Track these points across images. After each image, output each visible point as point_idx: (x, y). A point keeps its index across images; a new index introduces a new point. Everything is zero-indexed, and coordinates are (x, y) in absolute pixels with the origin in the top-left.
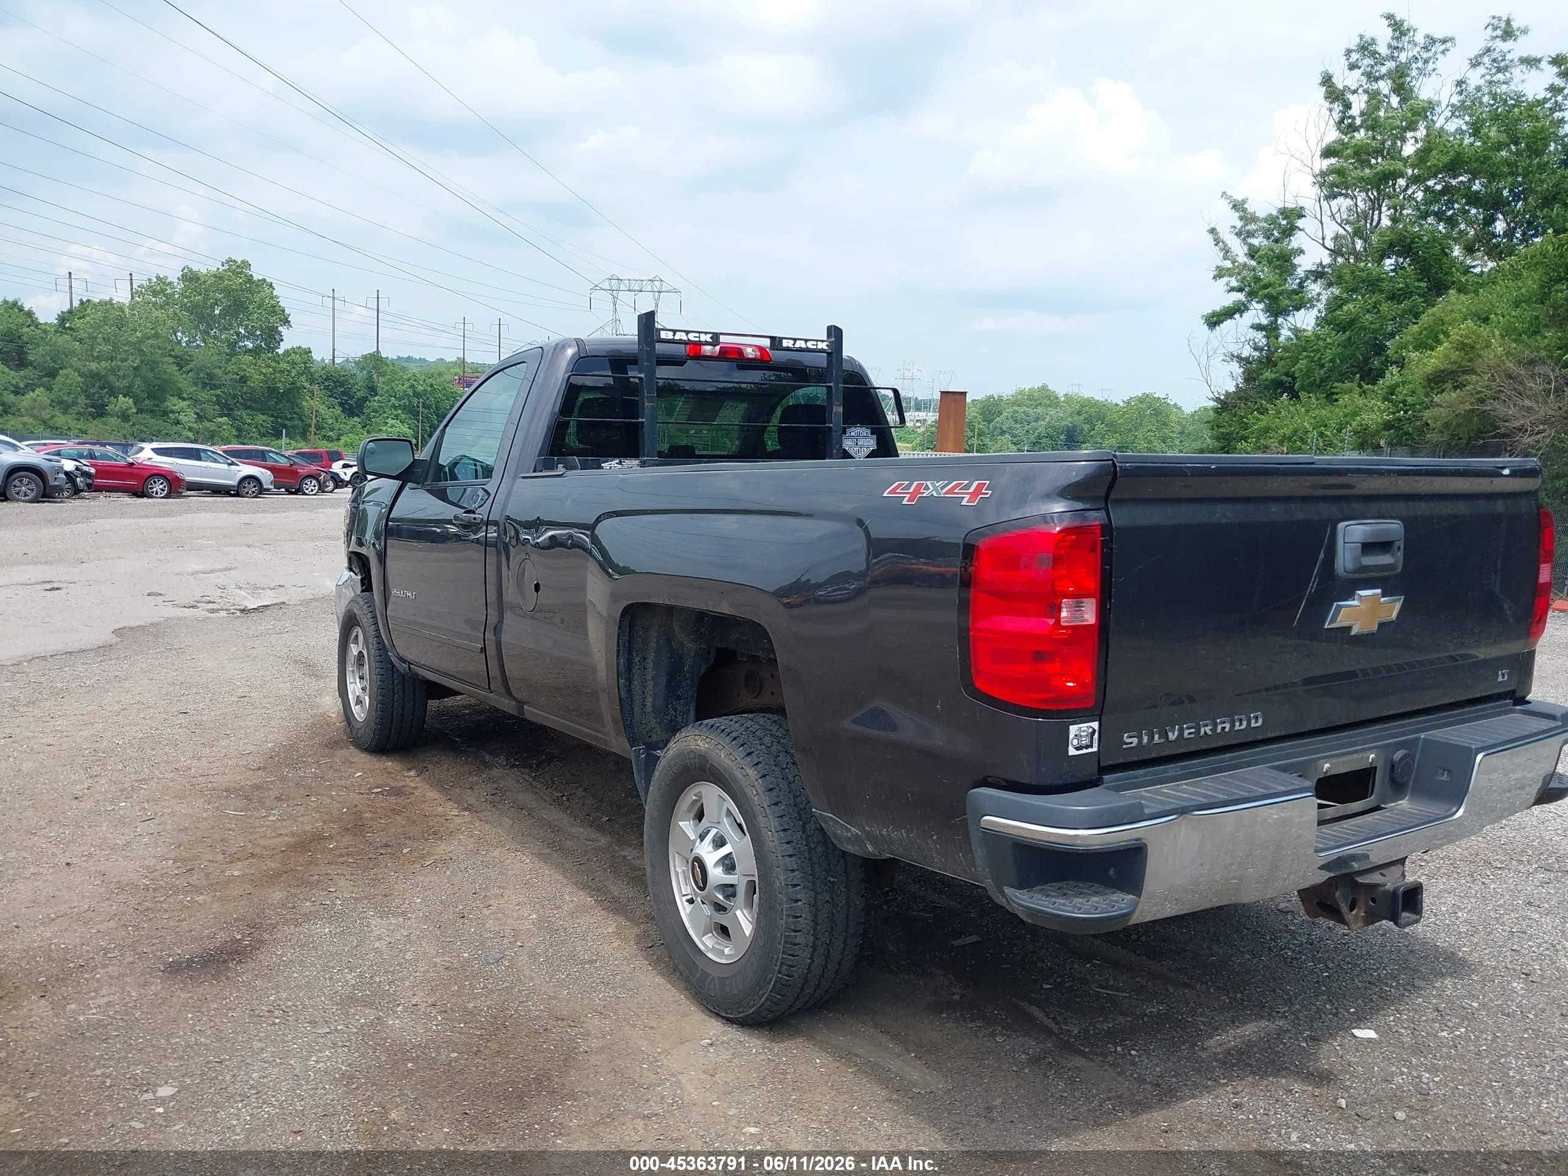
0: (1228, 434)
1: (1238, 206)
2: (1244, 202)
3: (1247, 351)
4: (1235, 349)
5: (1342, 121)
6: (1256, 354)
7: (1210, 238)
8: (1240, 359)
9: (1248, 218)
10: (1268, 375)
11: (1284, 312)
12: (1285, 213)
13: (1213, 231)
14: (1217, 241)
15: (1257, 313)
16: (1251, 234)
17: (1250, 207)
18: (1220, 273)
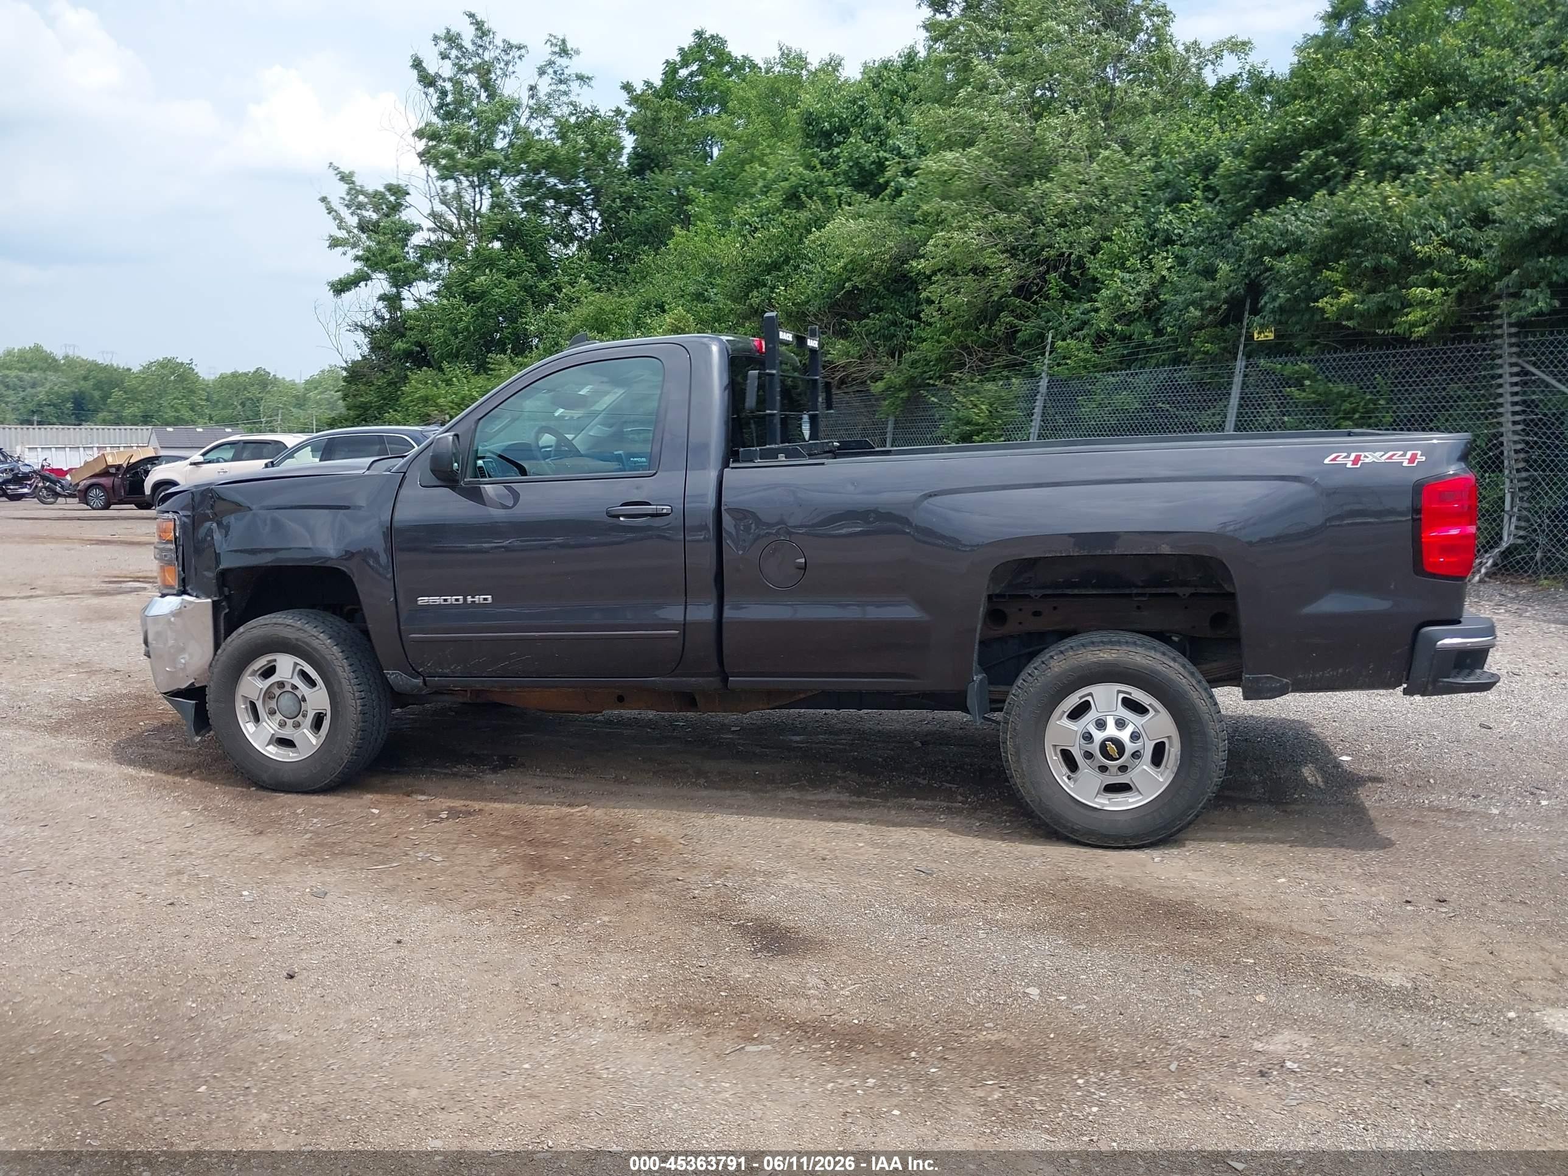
0: (366, 403)
1: (346, 178)
2: (351, 174)
3: (370, 321)
4: (360, 318)
5: (441, 107)
6: (379, 323)
7: (322, 206)
8: (364, 329)
9: (354, 191)
10: (399, 345)
11: (409, 283)
12: (392, 189)
13: (324, 199)
14: (330, 210)
15: (380, 284)
16: (361, 206)
17: (358, 180)
18: (335, 243)
